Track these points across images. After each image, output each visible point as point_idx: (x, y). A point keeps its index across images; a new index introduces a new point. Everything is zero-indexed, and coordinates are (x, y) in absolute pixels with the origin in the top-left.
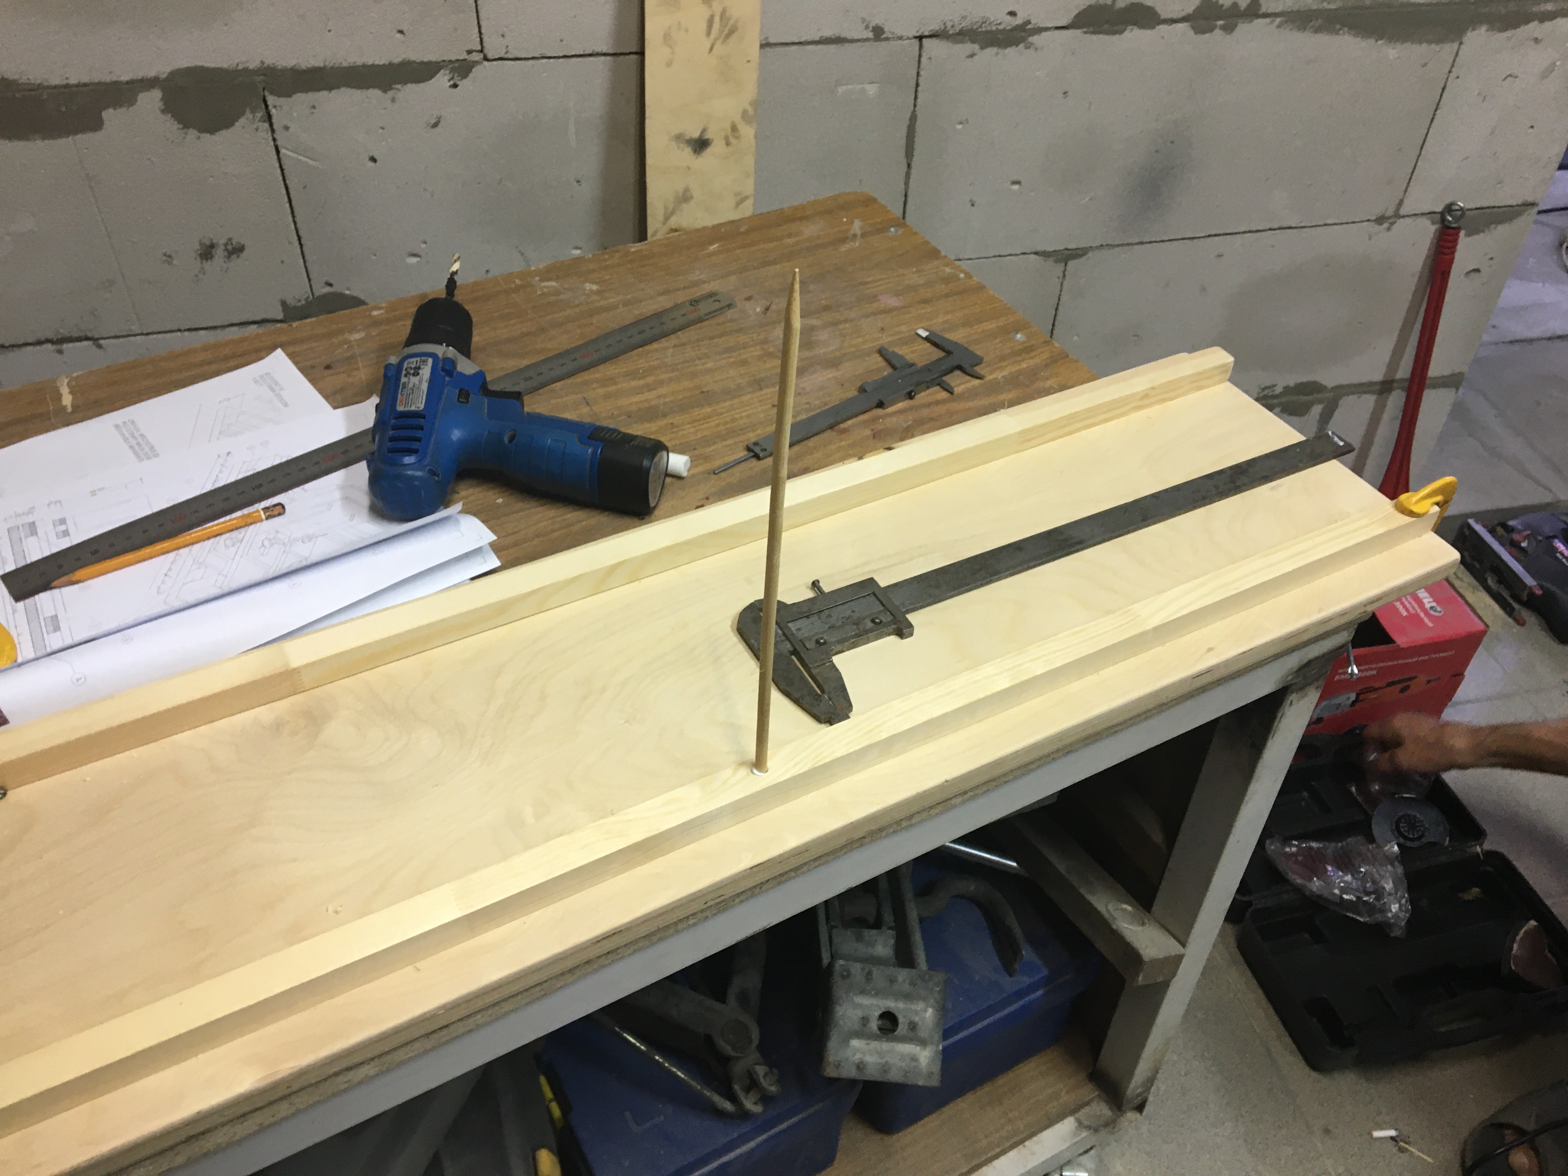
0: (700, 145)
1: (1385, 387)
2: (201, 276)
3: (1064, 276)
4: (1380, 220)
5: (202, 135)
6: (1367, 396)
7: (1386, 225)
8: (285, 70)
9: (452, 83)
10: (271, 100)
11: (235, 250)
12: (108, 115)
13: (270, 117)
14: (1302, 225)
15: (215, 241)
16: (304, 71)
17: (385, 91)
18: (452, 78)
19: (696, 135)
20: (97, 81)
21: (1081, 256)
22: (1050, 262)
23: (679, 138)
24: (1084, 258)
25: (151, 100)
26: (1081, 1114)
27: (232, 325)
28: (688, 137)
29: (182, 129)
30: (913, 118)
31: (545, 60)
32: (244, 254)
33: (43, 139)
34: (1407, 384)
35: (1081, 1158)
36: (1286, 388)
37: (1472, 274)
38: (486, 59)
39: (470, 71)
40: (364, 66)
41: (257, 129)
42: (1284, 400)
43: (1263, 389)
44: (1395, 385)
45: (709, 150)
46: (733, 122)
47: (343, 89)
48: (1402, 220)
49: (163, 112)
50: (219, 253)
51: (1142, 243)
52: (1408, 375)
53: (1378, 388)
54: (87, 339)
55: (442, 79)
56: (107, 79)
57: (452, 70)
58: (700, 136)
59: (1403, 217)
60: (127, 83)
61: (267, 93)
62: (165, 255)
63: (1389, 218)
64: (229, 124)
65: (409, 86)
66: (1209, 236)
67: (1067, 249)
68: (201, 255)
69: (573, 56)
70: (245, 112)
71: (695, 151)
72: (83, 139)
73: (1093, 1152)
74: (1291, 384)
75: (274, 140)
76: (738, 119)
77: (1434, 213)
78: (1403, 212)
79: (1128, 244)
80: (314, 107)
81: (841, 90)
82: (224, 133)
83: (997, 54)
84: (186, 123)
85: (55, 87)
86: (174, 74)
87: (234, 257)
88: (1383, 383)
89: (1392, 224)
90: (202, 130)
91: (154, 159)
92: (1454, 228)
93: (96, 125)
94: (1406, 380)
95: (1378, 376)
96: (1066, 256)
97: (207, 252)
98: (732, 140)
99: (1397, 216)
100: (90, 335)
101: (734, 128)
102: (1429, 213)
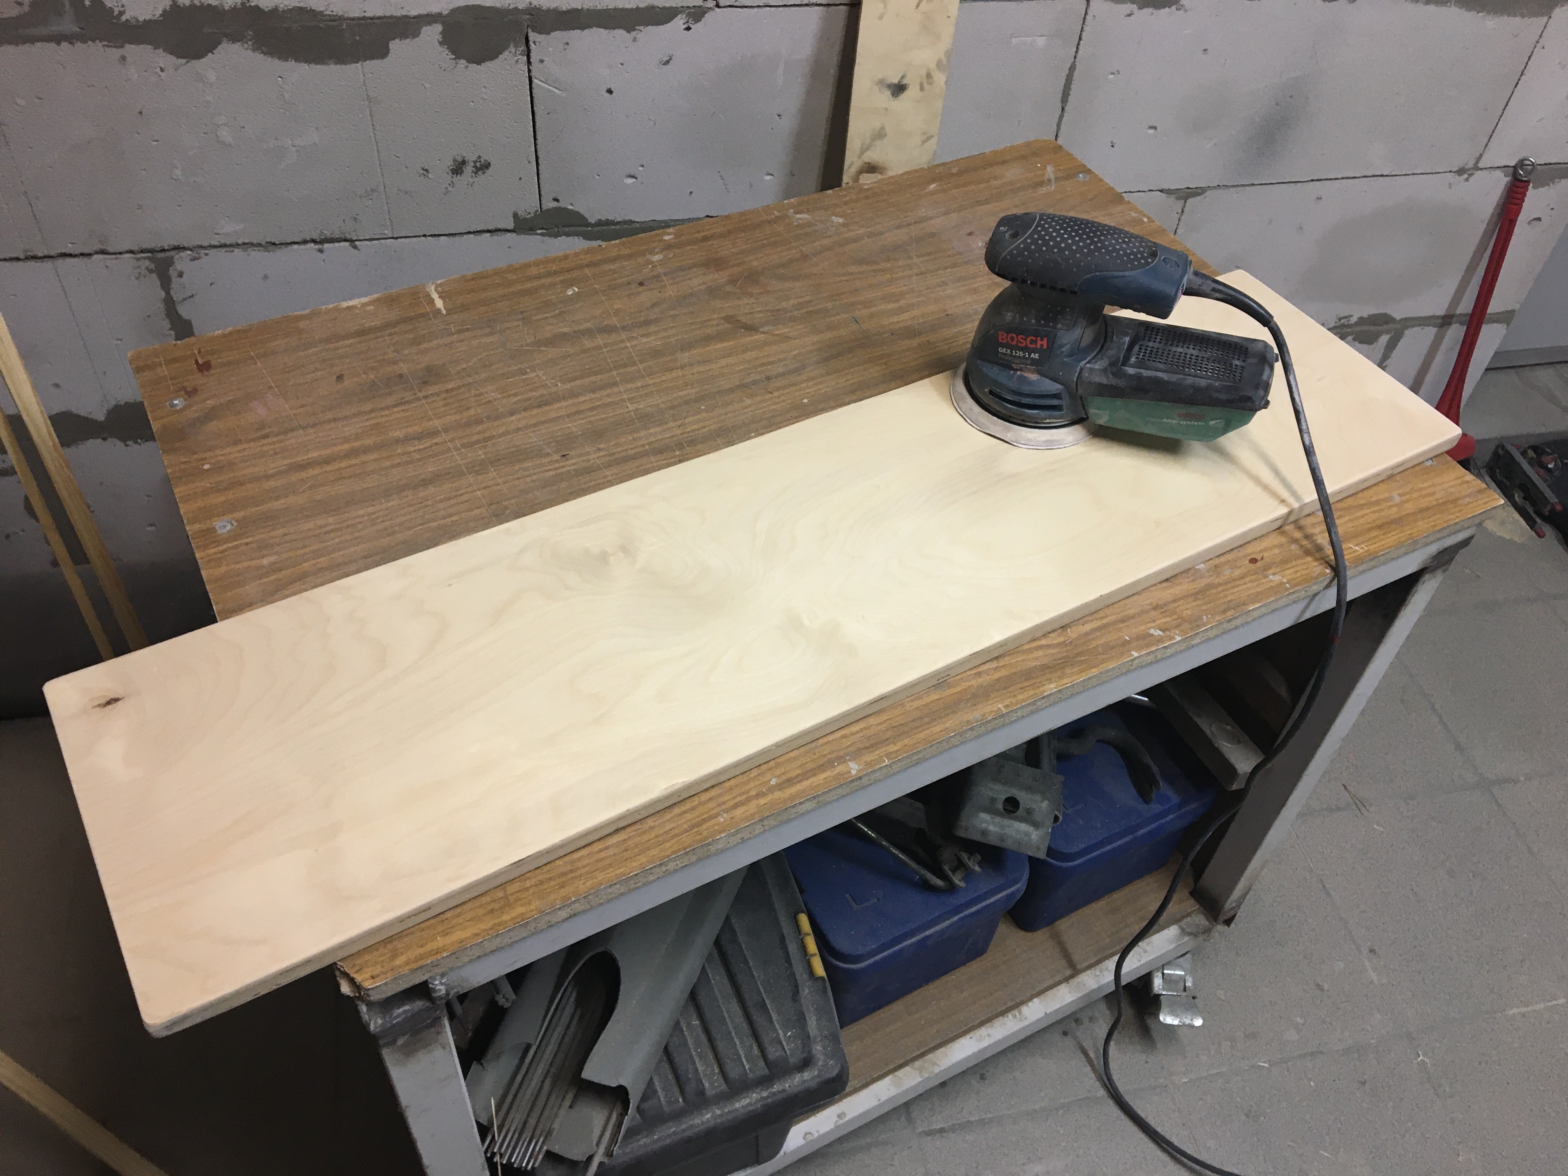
0: (899, 89)
1: (1446, 321)
2: (450, 189)
3: (1183, 211)
4: (1460, 172)
5: (470, 65)
6: (1431, 328)
7: (1466, 176)
8: (548, 11)
9: (685, 26)
10: (533, 36)
11: (483, 167)
12: (395, 45)
13: (529, 51)
14: (1393, 173)
15: (466, 159)
16: (565, 12)
17: (629, 32)
18: (687, 22)
19: (896, 81)
20: (389, 15)
21: (1199, 194)
22: (1172, 198)
23: (881, 82)
24: (1202, 196)
25: (432, 33)
26: (1182, 923)
27: (470, 233)
28: (889, 82)
29: (455, 59)
30: (1072, 68)
31: (768, 8)
32: (489, 172)
33: (336, 63)
34: (1468, 318)
35: (1178, 960)
36: (1361, 319)
37: (1534, 222)
38: (718, 6)
39: (703, 16)
40: (615, 9)
41: (517, 62)
42: (1358, 329)
43: (1340, 319)
44: (1455, 319)
45: (904, 96)
46: (929, 69)
47: (594, 30)
48: (1479, 172)
49: (441, 43)
50: (469, 169)
51: (1253, 185)
52: (1469, 310)
53: (1440, 321)
54: (346, 240)
55: (679, 22)
56: (399, 13)
57: (689, 15)
58: (899, 82)
59: (1481, 169)
60: (415, 17)
61: (530, 30)
62: (423, 169)
63: (1469, 169)
64: (493, 56)
65: (650, 27)
66: (1312, 180)
67: (1188, 188)
68: (452, 170)
69: (791, 6)
70: (509, 45)
71: (893, 95)
72: (372, 65)
73: (1187, 956)
74: (1365, 315)
75: (529, 71)
76: (933, 66)
77: (1508, 166)
78: (1480, 165)
79: (1242, 185)
80: (567, 44)
81: (1015, 41)
82: (489, 64)
83: (1152, 14)
84: (458, 54)
85: (353, 19)
86: (454, 11)
87: (480, 173)
88: (1444, 317)
89: (1470, 175)
90: (470, 61)
91: (427, 85)
92: (1525, 181)
93: (382, 53)
94: (1466, 315)
95: (1441, 313)
96: (1186, 194)
97: (458, 168)
98: (926, 86)
99: (1476, 168)
100: (348, 237)
101: (929, 76)
102: (1505, 167)
